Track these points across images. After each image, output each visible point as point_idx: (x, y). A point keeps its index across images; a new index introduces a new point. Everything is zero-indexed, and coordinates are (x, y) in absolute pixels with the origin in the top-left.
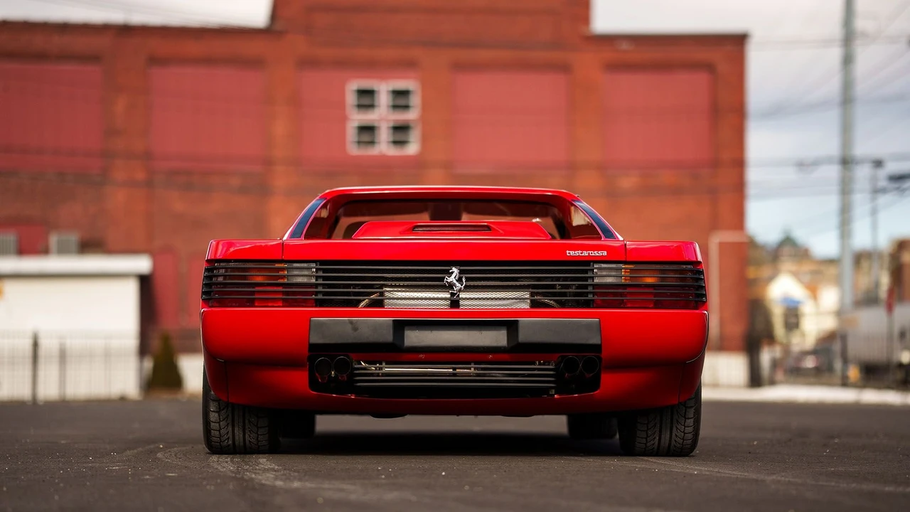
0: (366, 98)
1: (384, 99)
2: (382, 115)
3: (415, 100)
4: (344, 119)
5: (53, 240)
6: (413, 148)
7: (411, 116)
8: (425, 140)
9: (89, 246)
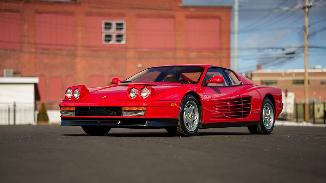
0: (108, 25)
1: (114, 26)
2: (113, 31)
3: (124, 27)
4: (101, 33)
5: (5, 71)
6: (123, 42)
7: (123, 32)
8: (127, 39)
9: (16, 74)
